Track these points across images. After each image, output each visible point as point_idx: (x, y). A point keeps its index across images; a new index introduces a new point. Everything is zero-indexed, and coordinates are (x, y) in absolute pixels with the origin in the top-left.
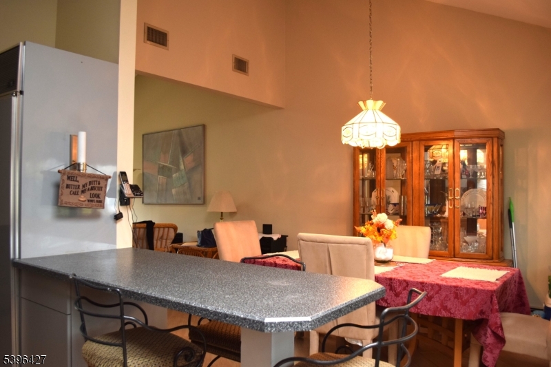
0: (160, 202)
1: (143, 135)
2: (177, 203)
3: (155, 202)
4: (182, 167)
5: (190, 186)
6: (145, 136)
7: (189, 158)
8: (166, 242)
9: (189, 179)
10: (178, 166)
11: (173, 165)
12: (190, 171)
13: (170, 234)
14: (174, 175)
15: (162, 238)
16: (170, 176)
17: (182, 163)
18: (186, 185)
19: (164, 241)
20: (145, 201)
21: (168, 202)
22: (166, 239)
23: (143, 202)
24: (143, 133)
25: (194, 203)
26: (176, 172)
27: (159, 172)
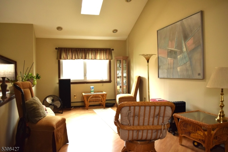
0: (169, 77)
1: (157, 31)
2: (181, 78)
3: (166, 77)
4: (184, 50)
5: (191, 65)
6: (158, 31)
7: (190, 41)
8: (163, 120)
9: (190, 59)
10: (181, 48)
11: (177, 49)
12: (191, 52)
13: (166, 112)
14: (179, 57)
15: (159, 115)
16: (175, 58)
17: (184, 46)
18: (188, 63)
19: (161, 118)
20: (160, 76)
21: (174, 77)
22: (163, 117)
23: (158, 77)
24: (158, 29)
25: (195, 78)
26: (180, 54)
27: (168, 55)
